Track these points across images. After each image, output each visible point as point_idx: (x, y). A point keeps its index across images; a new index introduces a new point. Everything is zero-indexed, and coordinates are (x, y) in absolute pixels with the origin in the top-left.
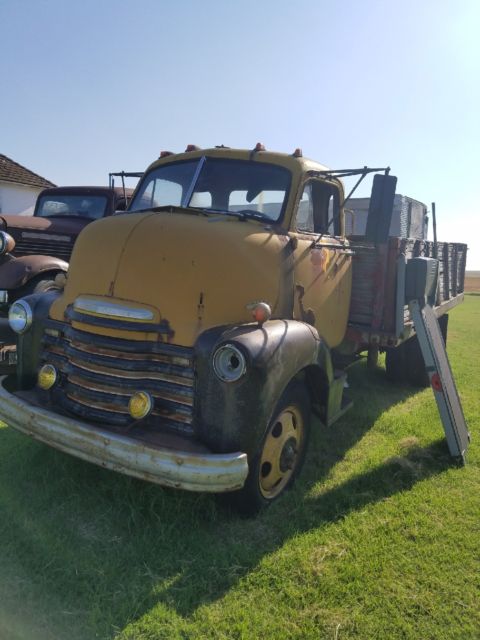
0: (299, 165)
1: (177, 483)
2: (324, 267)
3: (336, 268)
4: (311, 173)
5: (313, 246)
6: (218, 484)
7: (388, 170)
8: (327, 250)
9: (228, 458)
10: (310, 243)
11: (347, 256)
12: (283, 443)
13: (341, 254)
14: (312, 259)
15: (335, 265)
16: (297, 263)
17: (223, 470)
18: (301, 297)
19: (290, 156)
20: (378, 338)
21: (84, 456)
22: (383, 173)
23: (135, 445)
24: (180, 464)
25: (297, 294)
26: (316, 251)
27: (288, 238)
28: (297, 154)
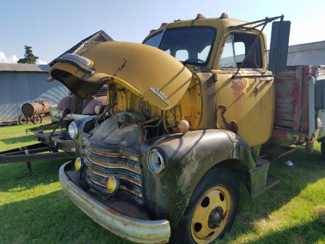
0: (222, 24)
1: (125, 236)
2: (244, 91)
3: (256, 91)
4: (231, 28)
5: (233, 78)
6: (149, 240)
7: (282, 17)
8: (247, 79)
9: (155, 224)
10: (231, 76)
11: (268, 82)
12: (210, 211)
13: (260, 81)
14: (232, 87)
15: (256, 88)
16: (218, 90)
17: (151, 232)
18: (223, 113)
19: (217, 19)
20: (298, 137)
21: (86, 212)
22: (279, 20)
23: (104, 210)
24: (125, 225)
25: (219, 112)
26: (237, 81)
27: (211, 75)
28: (223, 16)
